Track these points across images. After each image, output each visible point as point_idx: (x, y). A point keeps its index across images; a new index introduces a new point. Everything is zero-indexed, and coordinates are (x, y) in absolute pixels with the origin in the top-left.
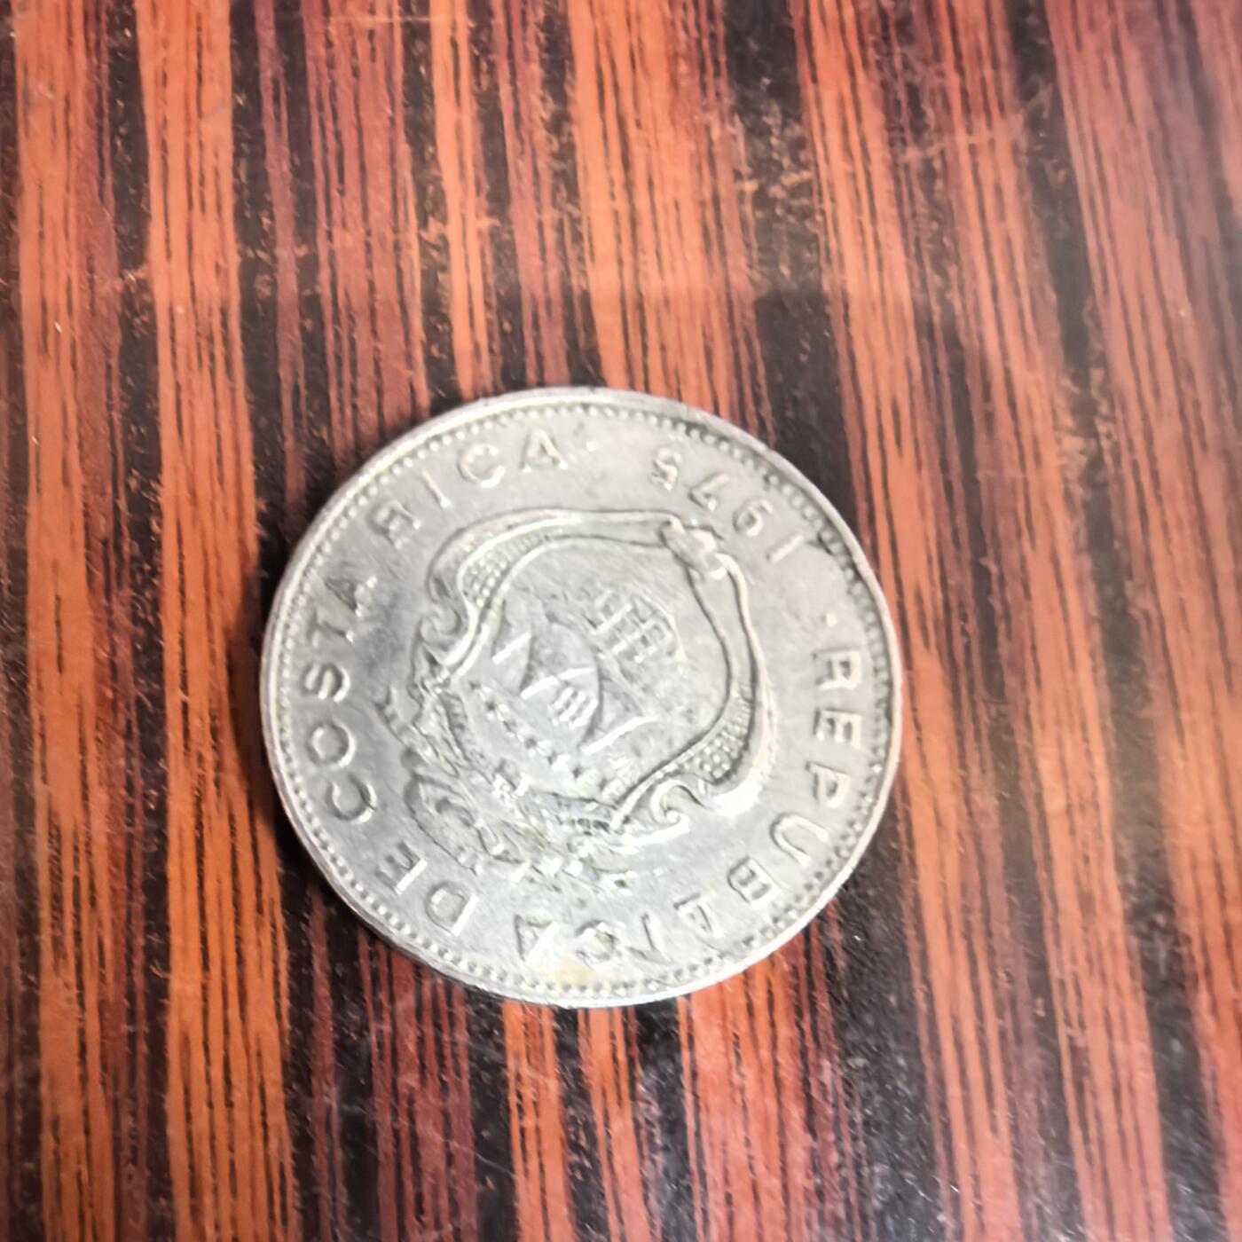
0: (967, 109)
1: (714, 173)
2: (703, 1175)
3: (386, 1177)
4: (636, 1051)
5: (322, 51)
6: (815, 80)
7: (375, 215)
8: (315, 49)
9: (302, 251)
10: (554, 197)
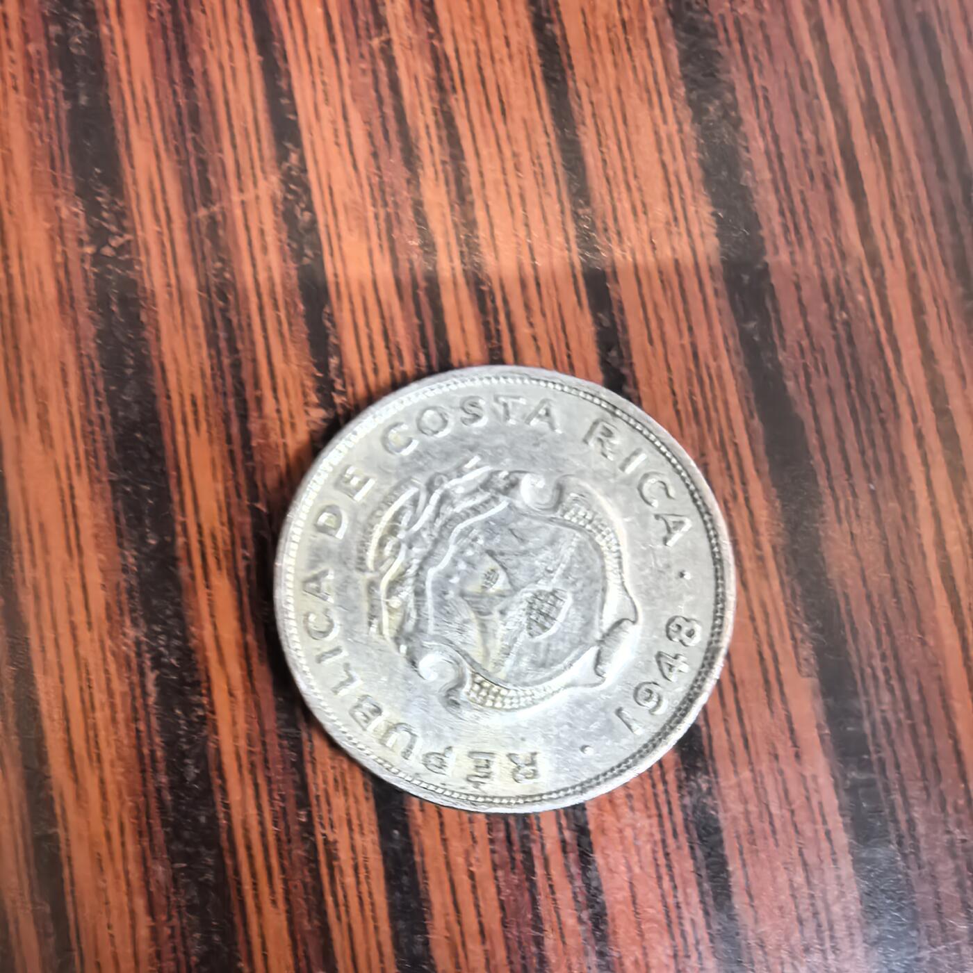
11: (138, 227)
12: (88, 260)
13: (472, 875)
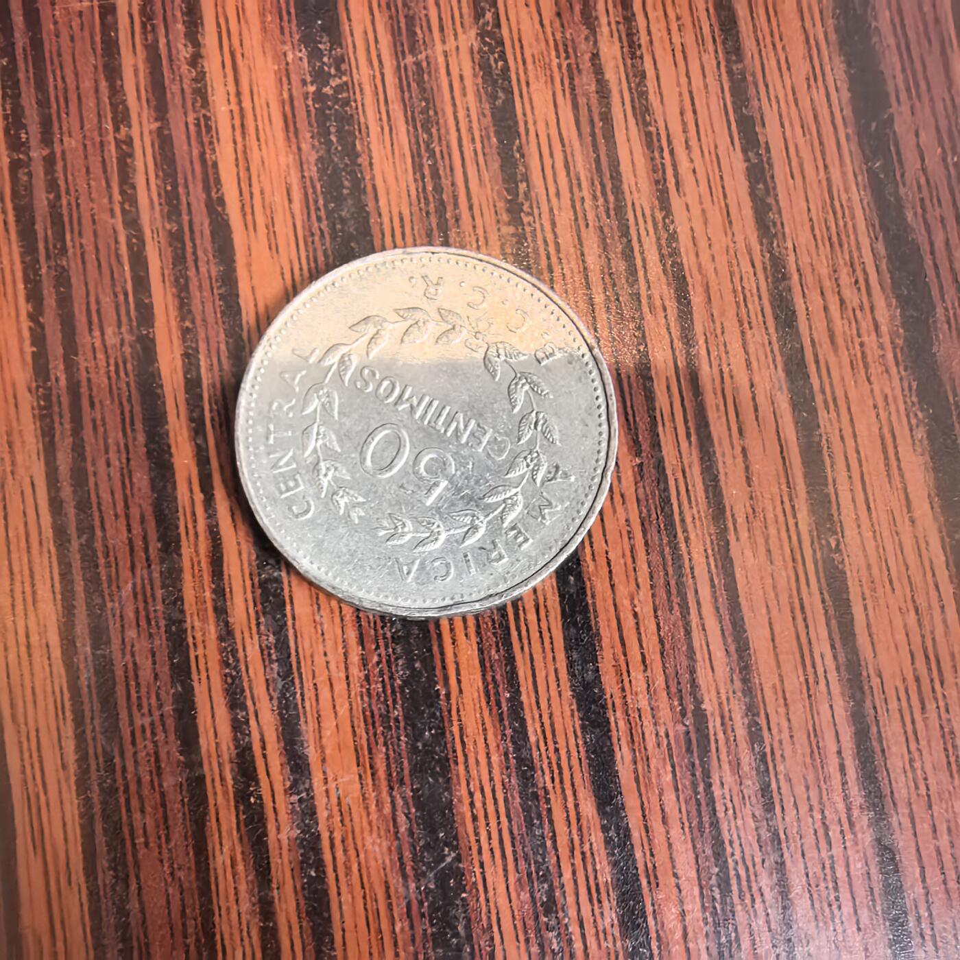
0: (442, 29)
1: (290, 83)
2: (300, 675)
3: (120, 690)
4: (260, 607)
5: (52, 27)
6: (349, 20)
7: (87, 126)
8: (47, 26)
9: (46, 152)
10: (193, 104)
11: (354, 71)
12: (310, 96)
13: (635, 615)
